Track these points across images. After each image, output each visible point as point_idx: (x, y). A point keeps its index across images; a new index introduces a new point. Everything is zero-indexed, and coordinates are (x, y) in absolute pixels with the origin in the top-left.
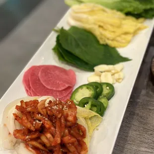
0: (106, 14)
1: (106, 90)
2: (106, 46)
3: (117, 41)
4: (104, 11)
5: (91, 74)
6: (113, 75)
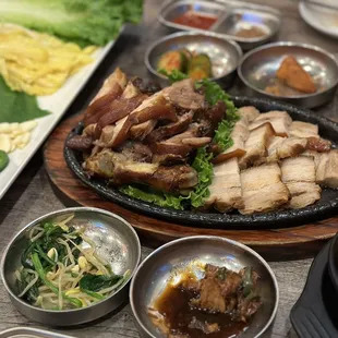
4: (25, 35)
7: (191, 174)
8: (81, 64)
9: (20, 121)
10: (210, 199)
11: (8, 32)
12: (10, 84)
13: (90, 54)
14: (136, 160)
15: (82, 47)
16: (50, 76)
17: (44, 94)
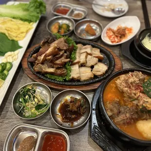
0: (12, 22)
1: (8, 66)
2: (13, 41)
3: (19, 37)
4: (11, 21)
5: (3, 58)
6: (12, 57)
7: (65, 72)
8: (30, 29)
9: (14, 51)
10: (71, 77)
11: (6, 20)
12: (9, 38)
13: (32, 25)
14: (49, 67)
15: (29, 23)
16: (21, 34)
17: (20, 40)
